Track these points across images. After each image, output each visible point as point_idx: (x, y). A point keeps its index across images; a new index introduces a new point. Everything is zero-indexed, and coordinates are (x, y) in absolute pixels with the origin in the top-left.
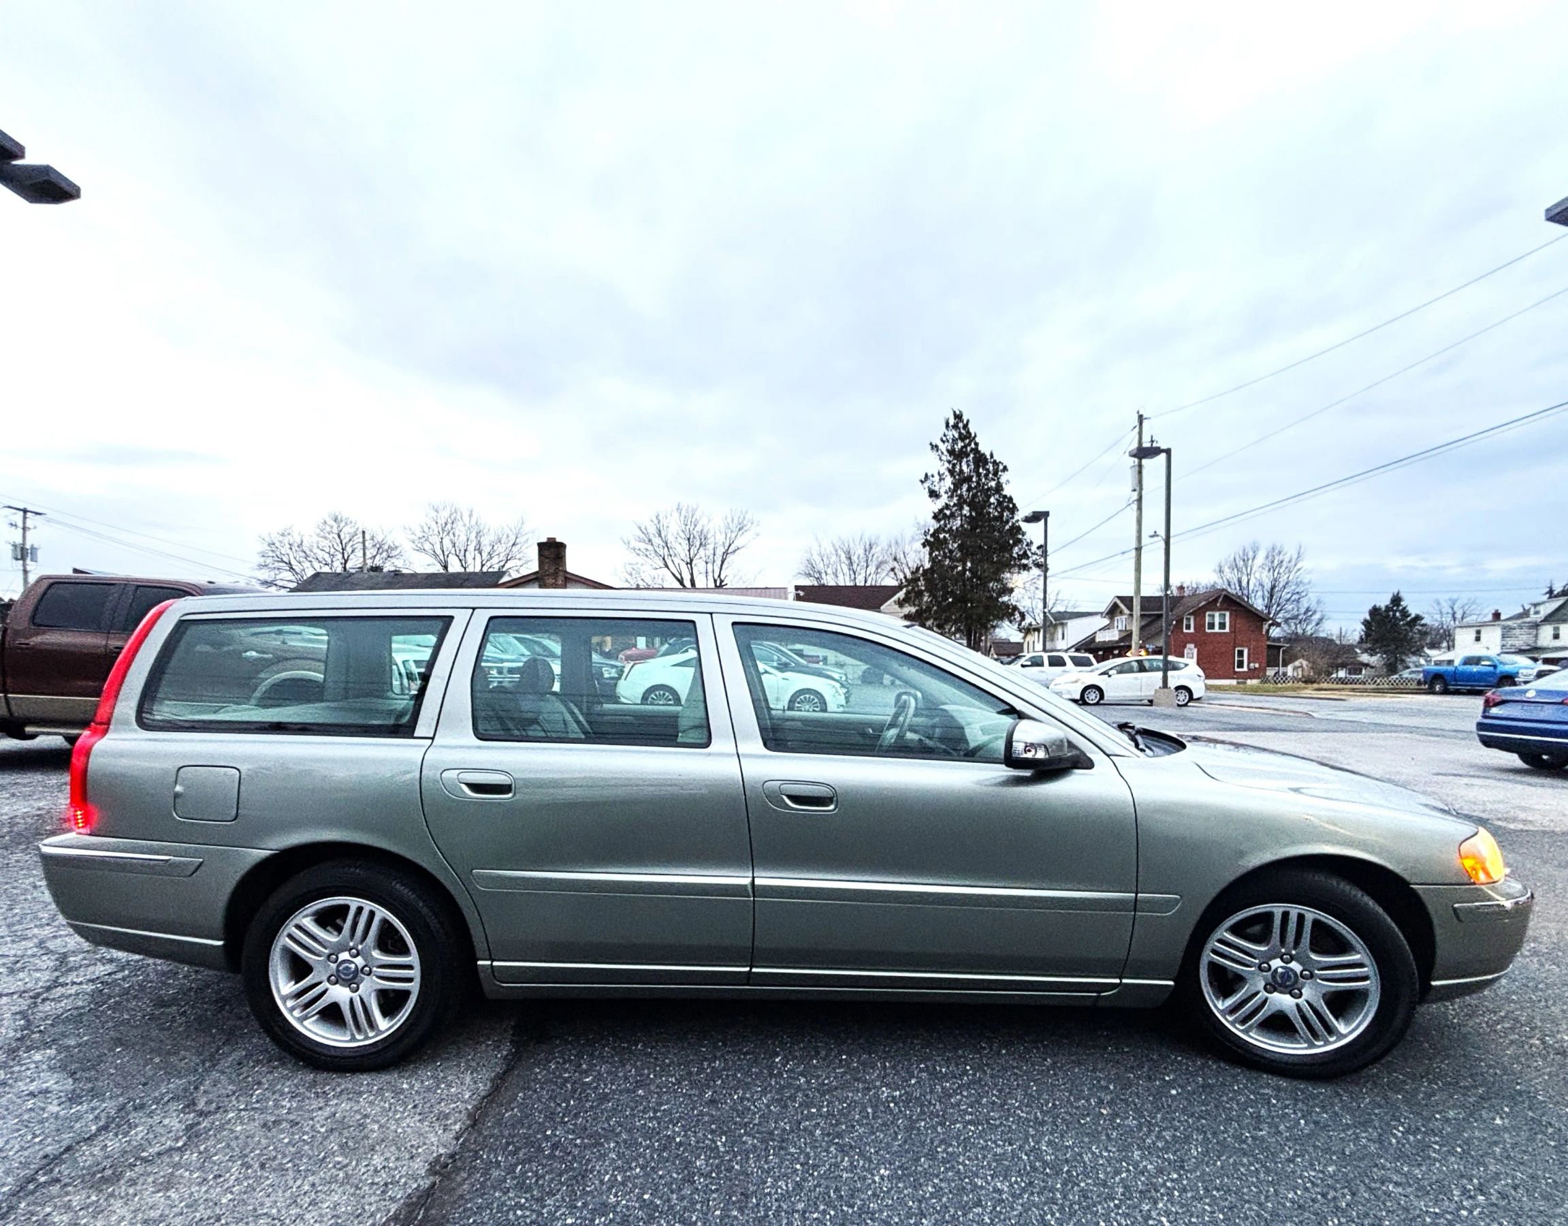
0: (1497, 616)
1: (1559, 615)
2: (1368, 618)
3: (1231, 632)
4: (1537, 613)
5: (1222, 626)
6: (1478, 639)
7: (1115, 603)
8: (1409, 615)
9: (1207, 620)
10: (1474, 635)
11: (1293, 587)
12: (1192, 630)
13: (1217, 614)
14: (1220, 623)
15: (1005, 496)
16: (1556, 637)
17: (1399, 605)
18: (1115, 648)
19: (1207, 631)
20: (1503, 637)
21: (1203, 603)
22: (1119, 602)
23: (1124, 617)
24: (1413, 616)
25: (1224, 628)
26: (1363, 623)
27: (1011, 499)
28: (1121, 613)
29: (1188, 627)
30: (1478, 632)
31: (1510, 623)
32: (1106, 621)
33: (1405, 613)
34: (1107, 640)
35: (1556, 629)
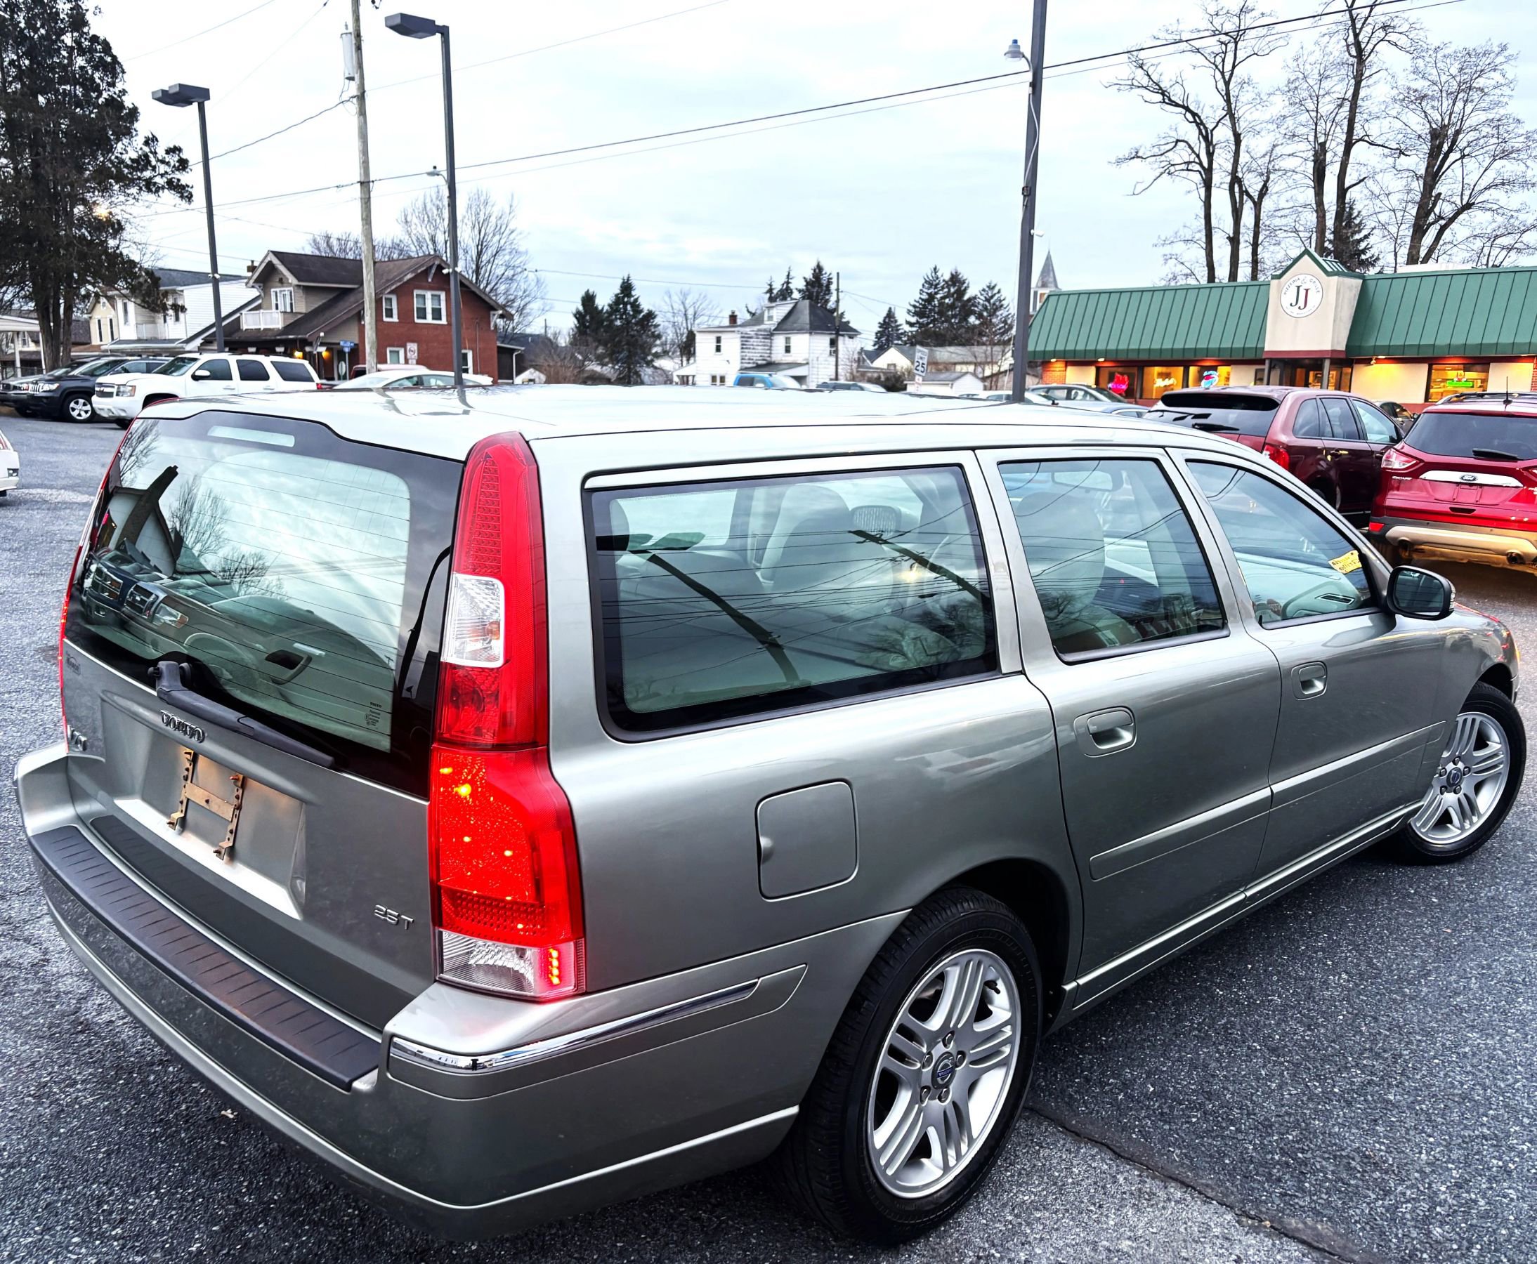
0: (733, 318)
1: (788, 324)
2: (581, 308)
3: (449, 324)
4: (770, 318)
5: (437, 314)
6: (718, 349)
7: (270, 264)
8: (642, 311)
9: (416, 304)
10: (714, 345)
11: (507, 257)
12: (395, 319)
13: (428, 295)
14: (433, 310)
15: (95, 39)
16: (788, 350)
17: (629, 295)
18: (279, 343)
19: (417, 321)
20: (743, 347)
21: (409, 276)
22: (276, 261)
23: (287, 290)
24: (645, 311)
25: (440, 319)
26: (575, 316)
27: (107, 47)
28: (281, 281)
29: (390, 314)
30: (719, 340)
31: (748, 329)
32: (255, 293)
33: (636, 307)
34: (262, 327)
35: (788, 340)
